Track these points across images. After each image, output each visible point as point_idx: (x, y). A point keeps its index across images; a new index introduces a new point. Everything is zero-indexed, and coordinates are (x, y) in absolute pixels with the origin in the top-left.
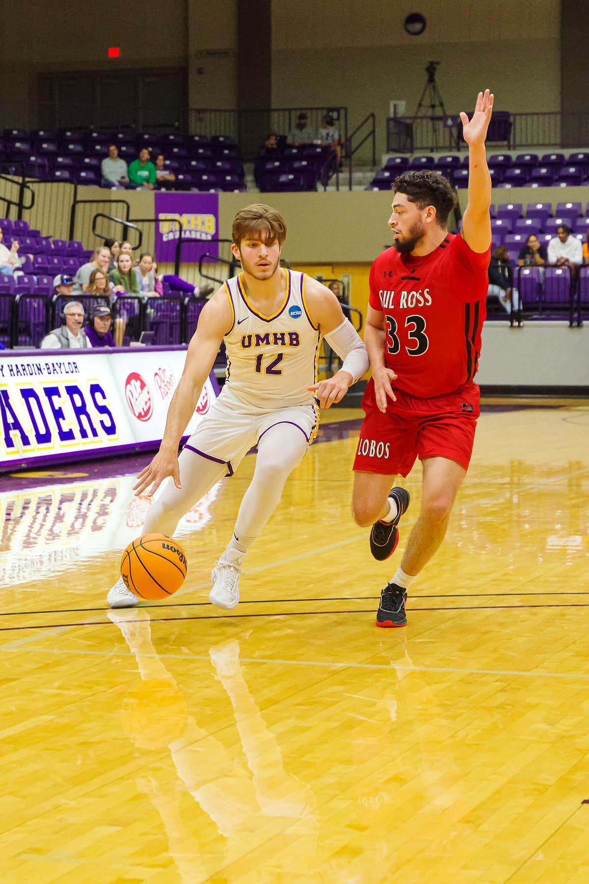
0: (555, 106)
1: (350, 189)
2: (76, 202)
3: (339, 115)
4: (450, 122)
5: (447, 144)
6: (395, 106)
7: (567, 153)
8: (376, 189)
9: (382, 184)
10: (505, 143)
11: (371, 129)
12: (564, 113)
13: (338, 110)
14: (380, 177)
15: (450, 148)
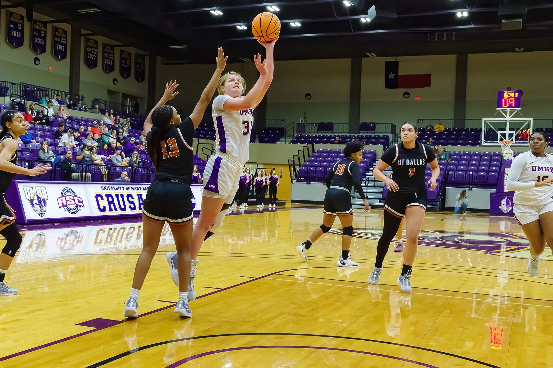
0: (348, 122)
1: (285, 143)
2: (198, 144)
3: (284, 122)
4: (315, 125)
5: (314, 131)
6: (301, 120)
7: (348, 135)
8: (291, 143)
9: (293, 142)
10: (331, 131)
11: (293, 126)
12: (349, 124)
13: (284, 120)
14: (293, 140)
15: (315, 132)
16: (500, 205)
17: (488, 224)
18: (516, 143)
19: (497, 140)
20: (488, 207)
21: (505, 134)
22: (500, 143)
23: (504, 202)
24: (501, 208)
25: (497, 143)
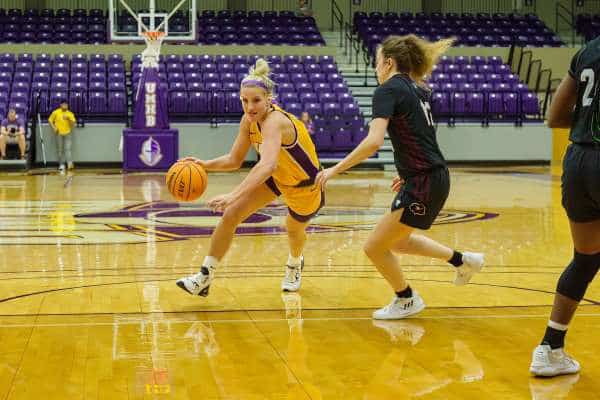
16: (140, 152)
17: (121, 188)
18: (169, 35)
19: (137, 31)
20: (120, 159)
21: (149, 18)
22: (141, 36)
23: (147, 146)
24: (141, 157)
25: (137, 35)
